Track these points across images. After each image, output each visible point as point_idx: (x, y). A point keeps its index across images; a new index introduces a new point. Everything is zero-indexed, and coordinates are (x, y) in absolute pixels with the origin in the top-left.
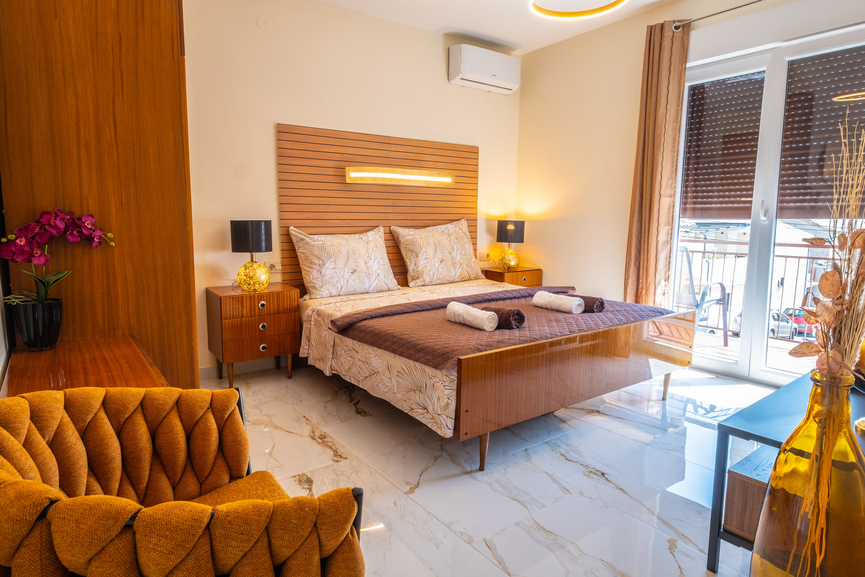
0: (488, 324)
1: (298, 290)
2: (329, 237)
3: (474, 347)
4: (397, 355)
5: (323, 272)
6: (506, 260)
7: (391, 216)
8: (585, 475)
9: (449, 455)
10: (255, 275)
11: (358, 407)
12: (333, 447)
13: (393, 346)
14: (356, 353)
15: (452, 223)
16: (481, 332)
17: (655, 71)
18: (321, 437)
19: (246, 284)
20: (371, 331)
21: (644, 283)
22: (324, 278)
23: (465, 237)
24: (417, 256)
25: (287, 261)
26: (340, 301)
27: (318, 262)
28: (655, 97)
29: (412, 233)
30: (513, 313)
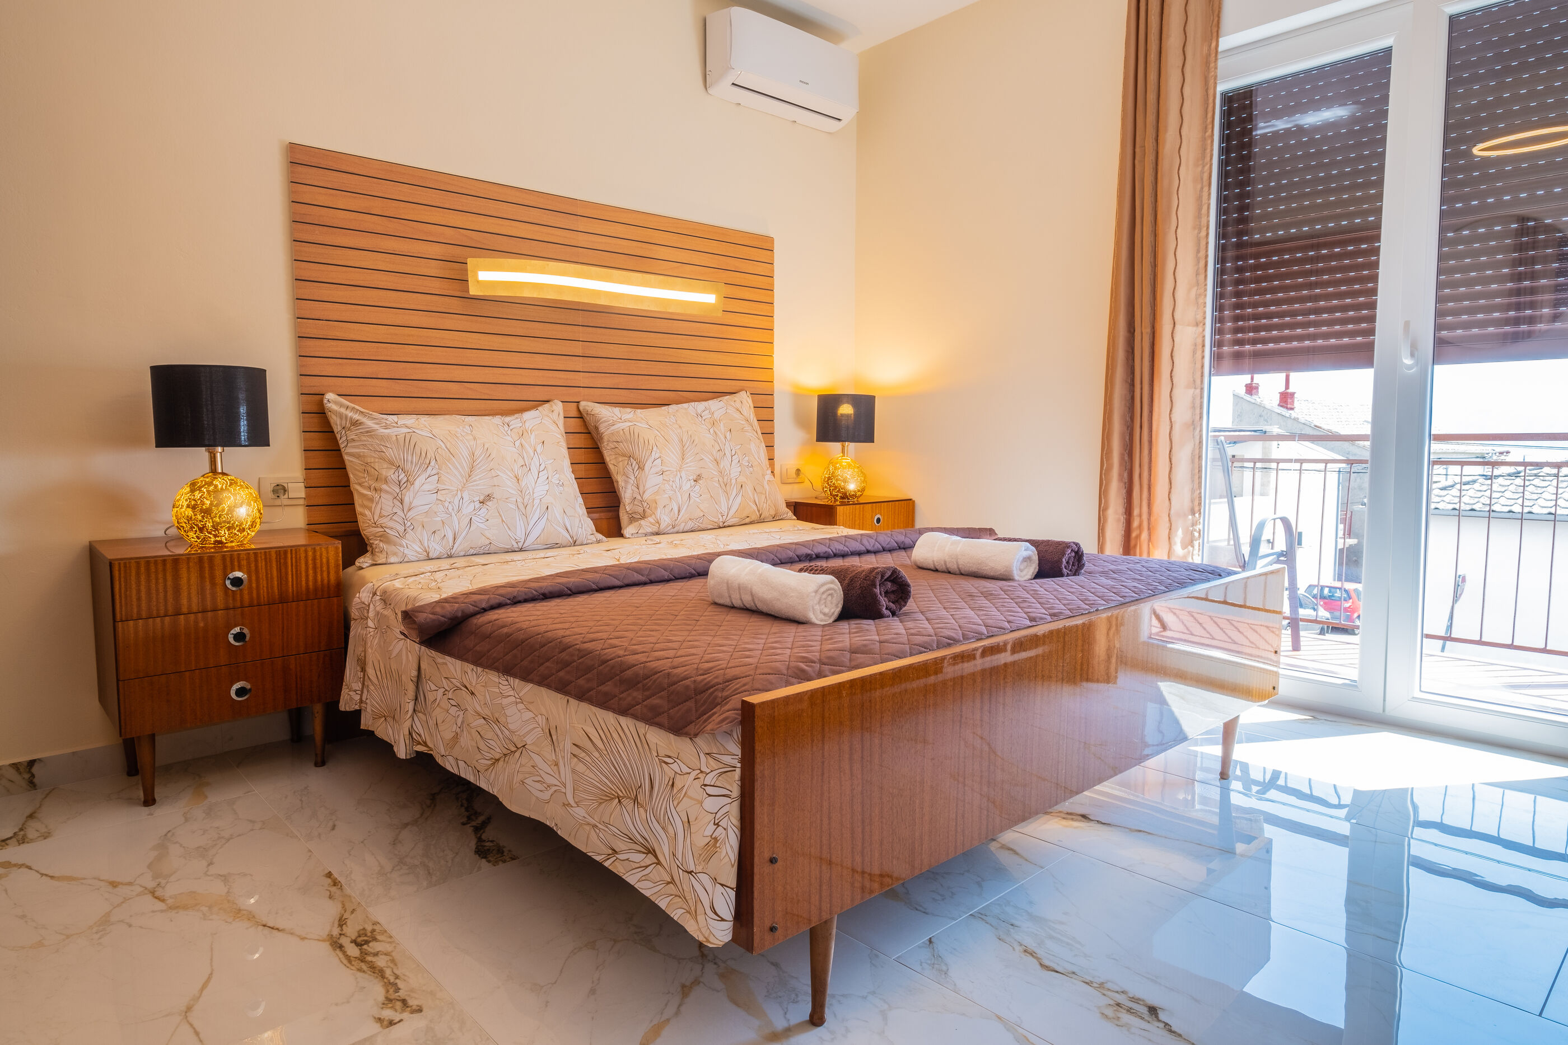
0: (817, 607)
1: (338, 544)
2: (424, 419)
3: (788, 668)
4: (571, 699)
5: (406, 500)
6: (837, 480)
7: (582, 379)
8: (1106, 1017)
9: (722, 976)
10: (217, 505)
11: (484, 837)
12: (388, 973)
13: (561, 674)
14: (468, 697)
15: (719, 399)
16: (801, 628)
17: (1153, 56)
18: (359, 940)
19: (192, 528)
20: (508, 635)
21: (1145, 517)
22: (409, 514)
23: (748, 428)
24: (641, 468)
25: (319, 477)
26: (448, 567)
27: (394, 477)
28: (1155, 111)
29: (631, 416)
30: (882, 577)
